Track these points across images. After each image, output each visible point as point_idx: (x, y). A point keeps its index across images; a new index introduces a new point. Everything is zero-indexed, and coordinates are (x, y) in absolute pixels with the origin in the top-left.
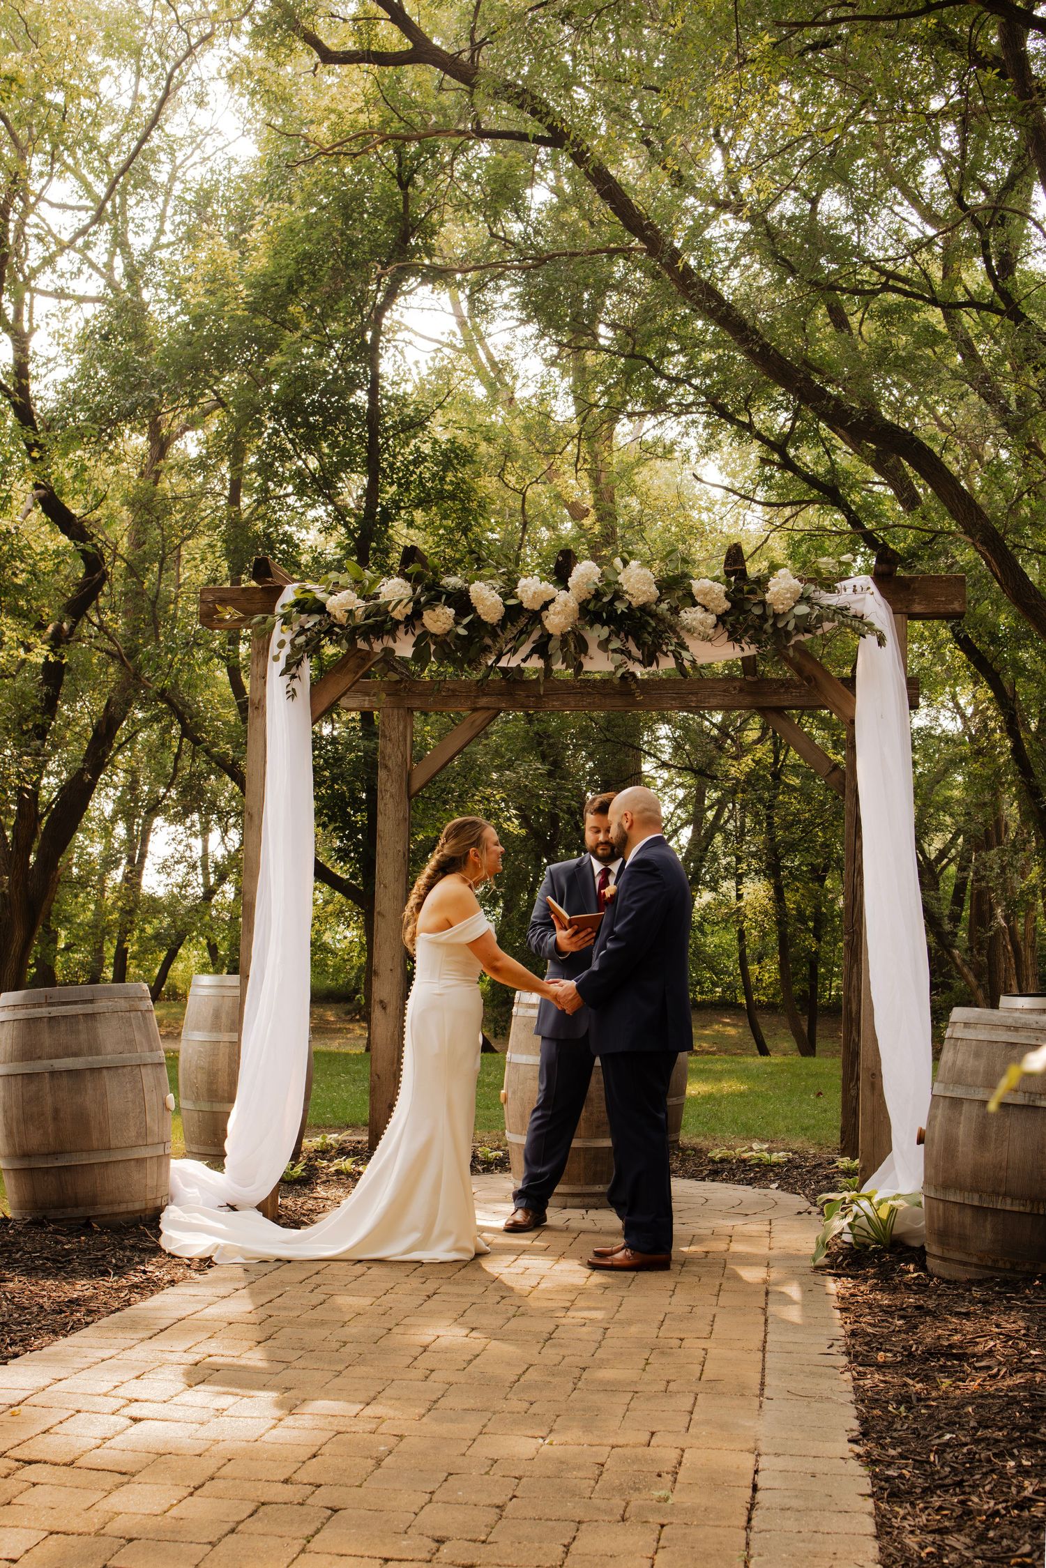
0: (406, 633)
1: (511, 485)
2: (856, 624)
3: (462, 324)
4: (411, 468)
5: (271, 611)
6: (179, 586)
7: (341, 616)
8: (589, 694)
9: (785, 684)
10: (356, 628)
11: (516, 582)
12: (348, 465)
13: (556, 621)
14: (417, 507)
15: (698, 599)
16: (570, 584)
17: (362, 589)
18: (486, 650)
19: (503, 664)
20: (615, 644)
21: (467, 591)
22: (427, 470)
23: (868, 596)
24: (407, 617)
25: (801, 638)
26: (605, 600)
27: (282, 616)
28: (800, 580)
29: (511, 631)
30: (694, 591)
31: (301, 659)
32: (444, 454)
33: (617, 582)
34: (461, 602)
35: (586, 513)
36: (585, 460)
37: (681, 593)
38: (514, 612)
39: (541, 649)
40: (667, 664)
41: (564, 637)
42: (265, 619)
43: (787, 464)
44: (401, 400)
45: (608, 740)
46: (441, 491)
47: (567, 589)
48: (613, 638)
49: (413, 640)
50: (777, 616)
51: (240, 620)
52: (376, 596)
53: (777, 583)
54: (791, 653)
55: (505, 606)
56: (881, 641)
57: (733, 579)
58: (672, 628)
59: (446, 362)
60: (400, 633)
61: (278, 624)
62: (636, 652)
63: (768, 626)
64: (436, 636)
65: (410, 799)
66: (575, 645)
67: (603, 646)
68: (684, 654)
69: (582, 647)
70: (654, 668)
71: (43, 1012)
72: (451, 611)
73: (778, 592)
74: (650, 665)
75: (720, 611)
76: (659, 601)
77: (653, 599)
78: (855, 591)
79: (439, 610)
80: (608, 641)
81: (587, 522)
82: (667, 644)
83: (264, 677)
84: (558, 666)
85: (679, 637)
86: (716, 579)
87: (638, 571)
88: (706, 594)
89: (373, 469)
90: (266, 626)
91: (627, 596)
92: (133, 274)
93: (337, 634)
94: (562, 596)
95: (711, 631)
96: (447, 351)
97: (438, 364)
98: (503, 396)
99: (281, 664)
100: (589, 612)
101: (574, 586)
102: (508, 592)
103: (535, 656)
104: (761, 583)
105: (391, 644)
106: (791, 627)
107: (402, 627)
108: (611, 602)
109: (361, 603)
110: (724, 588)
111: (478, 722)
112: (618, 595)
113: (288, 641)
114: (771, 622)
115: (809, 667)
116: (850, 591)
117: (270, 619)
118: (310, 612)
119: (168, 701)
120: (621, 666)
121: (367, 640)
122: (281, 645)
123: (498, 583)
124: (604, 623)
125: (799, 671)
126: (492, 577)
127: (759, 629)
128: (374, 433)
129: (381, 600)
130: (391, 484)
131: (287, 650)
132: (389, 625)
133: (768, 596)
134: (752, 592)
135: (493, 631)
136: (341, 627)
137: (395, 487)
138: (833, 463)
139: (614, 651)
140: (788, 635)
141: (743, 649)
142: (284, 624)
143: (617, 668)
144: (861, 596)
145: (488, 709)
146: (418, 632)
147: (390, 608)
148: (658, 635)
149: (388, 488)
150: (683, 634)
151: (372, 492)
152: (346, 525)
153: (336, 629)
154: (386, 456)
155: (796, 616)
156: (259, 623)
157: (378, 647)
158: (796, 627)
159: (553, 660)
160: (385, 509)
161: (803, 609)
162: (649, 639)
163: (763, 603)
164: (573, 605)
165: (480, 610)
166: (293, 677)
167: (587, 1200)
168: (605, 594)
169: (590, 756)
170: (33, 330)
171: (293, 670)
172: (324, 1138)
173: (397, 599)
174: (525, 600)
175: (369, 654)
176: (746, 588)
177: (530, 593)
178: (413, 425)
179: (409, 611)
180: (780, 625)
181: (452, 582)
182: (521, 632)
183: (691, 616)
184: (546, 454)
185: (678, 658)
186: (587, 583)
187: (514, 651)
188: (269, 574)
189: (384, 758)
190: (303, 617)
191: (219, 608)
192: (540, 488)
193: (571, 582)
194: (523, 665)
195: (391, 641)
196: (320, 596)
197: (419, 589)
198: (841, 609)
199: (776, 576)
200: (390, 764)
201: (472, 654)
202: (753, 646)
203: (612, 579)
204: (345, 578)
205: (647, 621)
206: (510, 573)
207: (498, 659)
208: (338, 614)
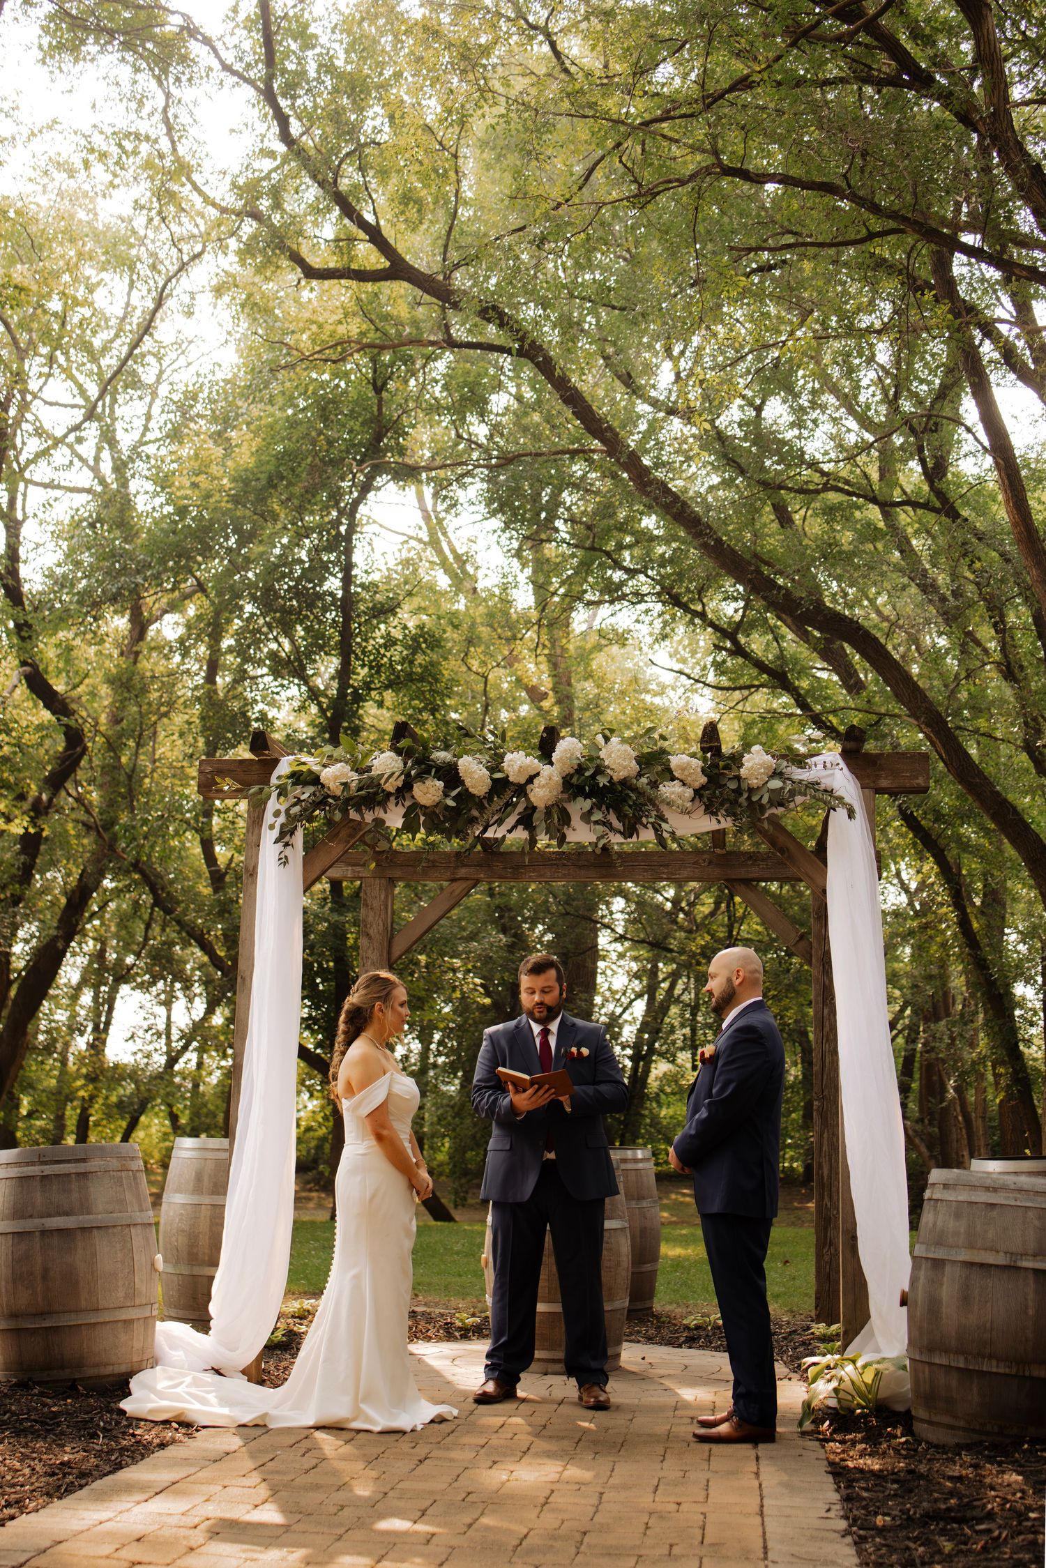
0: (397, 805)
1: (474, 669)
2: (827, 797)
3: (427, 518)
4: (382, 651)
5: (266, 781)
6: (154, 761)
7: (335, 788)
8: (564, 865)
9: (752, 857)
10: (348, 801)
11: (502, 756)
12: (321, 648)
13: (540, 794)
14: (387, 687)
15: (676, 774)
16: (553, 759)
17: (355, 762)
18: (473, 821)
19: (487, 835)
20: (597, 816)
21: (456, 765)
22: (397, 653)
23: (837, 772)
24: (398, 790)
25: (773, 811)
26: (587, 774)
27: (278, 787)
28: (773, 757)
29: (498, 802)
30: (673, 765)
31: (296, 828)
32: (414, 639)
33: (598, 757)
34: (450, 776)
35: (544, 696)
36: (544, 646)
37: (660, 768)
38: (500, 786)
39: (526, 820)
40: (647, 835)
41: (548, 809)
42: (261, 790)
43: (738, 651)
44: (371, 587)
45: (567, 914)
46: (412, 673)
47: (551, 764)
48: (595, 810)
49: (402, 811)
50: (751, 790)
51: (237, 790)
52: (369, 769)
53: (751, 759)
54: (766, 825)
55: (492, 779)
56: (851, 814)
57: (709, 755)
58: (651, 801)
59: (413, 552)
60: (391, 804)
61: (274, 795)
62: (617, 824)
63: (742, 800)
64: (426, 807)
66: (558, 818)
67: (586, 817)
68: (664, 825)
69: (566, 819)
70: (634, 839)
71: (35, 1170)
72: (440, 784)
73: (752, 768)
74: (631, 836)
75: (697, 785)
76: (640, 775)
77: (634, 773)
78: (825, 767)
79: (429, 783)
80: (590, 812)
81: (546, 704)
82: (647, 817)
83: (258, 846)
84: (542, 837)
85: (658, 810)
86: (693, 755)
87: (619, 746)
88: (683, 769)
89: (345, 651)
90: (264, 796)
91: (609, 771)
92: (120, 467)
93: (330, 805)
94: (546, 770)
95: (689, 804)
96: (413, 543)
97: (405, 554)
98: (467, 585)
99: (275, 833)
100: (572, 785)
101: (558, 761)
102: (495, 766)
103: (520, 828)
104: (736, 759)
105: (382, 815)
106: (765, 800)
107: (392, 799)
108: (593, 776)
109: (355, 776)
110: (700, 763)
111: (457, 892)
112: (600, 770)
113: (283, 810)
114: (745, 795)
115: (782, 839)
116: (820, 766)
117: (266, 789)
118: (305, 784)
119: (141, 872)
120: (602, 837)
121: (359, 811)
122: (277, 814)
123: (485, 758)
124: (586, 797)
125: (773, 842)
126: (480, 751)
127: (735, 803)
128: (348, 619)
129: (374, 773)
130: (363, 666)
131: (282, 819)
132: (380, 797)
133: (742, 771)
134: (727, 767)
135: (480, 803)
136: (334, 797)
137: (366, 669)
138: (781, 650)
139: (596, 823)
140: (762, 809)
141: (719, 822)
142: (279, 795)
143: (599, 839)
144: (831, 772)
145: (466, 879)
146: (408, 803)
147: (383, 781)
148: (639, 808)
149: (359, 669)
150: (664, 808)
151: (344, 674)
152: (319, 704)
153: (330, 800)
154: (358, 640)
155: (769, 790)
156: (256, 794)
157: (369, 817)
158: (770, 801)
159: (538, 830)
160: (356, 690)
161: (776, 784)
162: (630, 812)
163: (738, 778)
164: (557, 779)
165: (468, 783)
166: (287, 845)
168: (587, 769)
169: (549, 930)
170: (25, 517)
171: (286, 839)
173: (389, 771)
174: (511, 774)
175: (360, 824)
176: (721, 764)
177: (516, 767)
178: (385, 610)
179: (400, 783)
180: (755, 799)
181: (441, 756)
182: (507, 805)
183: (670, 790)
184: (508, 640)
185: (657, 830)
186: (570, 758)
187: (500, 822)
188: (267, 748)
189: (365, 925)
190: (300, 788)
191: (218, 780)
192: (501, 671)
193: (555, 756)
194: (508, 836)
195: (382, 812)
196: (315, 768)
197: (410, 763)
198: (812, 783)
199: (749, 752)
200: (371, 932)
201: (460, 824)
202: (729, 819)
203: (594, 754)
204: (339, 752)
205: (628, 795)
206: (496, 748)
207: (485, 830)
208: (332, 786)
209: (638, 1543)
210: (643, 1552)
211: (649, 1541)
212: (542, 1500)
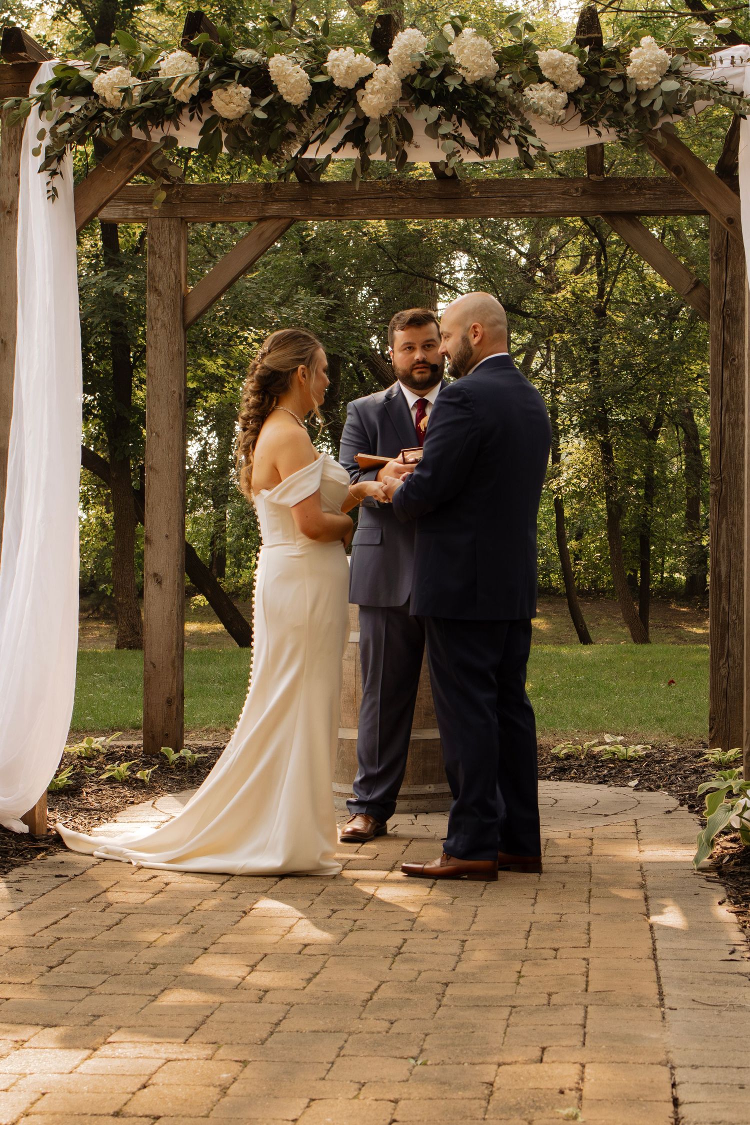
0: (191, 118)
2: (735, 101)
5: (25, 93)
7: (112, 97)
8: (401, 197)
10: (130, 112)
11: (324, 55)
13: (374, 102)
15: (546, 74)
16: (390, 57)
17: (136, 65)
18: (289, 137)
19: (308, 155)
20: (446, 128)
21: (266, 66)
24: (193, 99)
25: (668, 119)
26: (433, 75)
27: (39, 99)
28: (668, 51)
29: (320, 114)
30: (541, 63)
31: (64, 152)
33: (447, 54)
34: (259, 80)
37: (525, 67)
38: (323, 92)
39: (355, 136)
40: (509, 152)
41: (384, 122)
42: (18, 103)
47: (387, 62)
48: (443, 122)
49: (199, 126)
50: (640, 93)
52: (156, 72)
53: (640, 54)
54: (659, 138)
55: (313, 84)
57: (587, 49)
58: (515, 109)
60: (184, 119)
61: (35, 110)
62: (469, 137)
63: (629, 106)
64: (229, 121)
65: (186, 327)
66: (397, 131)
67: (432, 130)
68: (530, 139)
69: (406, 133)
70: (493, 157)
72: (246, 91)
73: (642, 64)
74: (488, 154)
75: (572, 87)
76: (499, 76)
77: (492, 73)
78: (733, 63)
79: (232, 90)
80: (437, 124)
82: (509, 128)
83: (17, 175)
84: (377, 156)
85: (523, 120)
86: (567, 50)
87: (473, 40)
88: (555, 68)
90: (21, 111)
91: (460, 71)
93: (107, 121)
94: (381, 71)
95: (562, 112)
99: (40, 159)
100: (414, 90)
101: (396, 59)
102: (316, 66)
103: (349, 145)
104: (620, 55)
105: (173, 132)
106: (657, 107)
107: (186, 111)
108: (441, 78)
109: (137, 82)
110: (576, 60)
111: (267, 235)
112: (449, 70)
113: (48, 130)
114: (633, 100)
116: (727, 63)
117: (24, 101)
118: (74, 94)
120: (453, 155)
121: (144, 127)
122: (41, 135)
123: (303, 57)
124: (433, 103)
125: (666, 160)
126: (297, 48)
127: (619, 110)
129: (162, 77)
131: (47, 141)
132: (170, 109)
133: (629, 69)
134: (610, 64)
135: (298, 114)
136: (111, 111)
139: (445, 137)
140: (654, 116)
141: (600, 134)
142: (42, 109)
143: (449, 157)
144: (740, 70)
145: (279, 218)
146: (206, 117)
147: (172, 89)
148: (500, 120)
150: (530, 117)
153: (107, 114)
155: (662, 93)
156: (11, 108)
157: (157, 135)
158: (664, 107)
159: (371, 148)
161: (671, 85)
162: (487, 122)
163: (623, 78)
164: (395, 81)
165: (282, 89)
166: (54, 173)
167: (415, 804)
168: (432, 69)
171: (53, 166)
172: (90, 742)
173: (180, 76)
174: (336, 76)
175: (144, 146)
176: (603, 60)
177: (343, 68)
179: (195, 91)
180: (645, 104)
181: (247, 55)
182: (332, 116)
183: (537, 94)
185: (521, 145)
186: (411, 56)
187: (323, 138)
188: (23, 49)
189: (153, 279)
190: (67, 99)
193: (392, 54)
194: (335, 156)
195: (173, 128)
196: (86, 74)
197: (207, 65)
198: (716, 84)
199: (638, 46)
200: (160, 287)
201: (272, 142)
202: (612, 130)
203: (441, 50)
204: (117, 52)
205: (484, 100)
206: (317, 44)
207: (304, 150)
208: (108, 96)
209: (510, 993)
210: (517, 1002)
211: (522, 990)
212: (394, 951)
